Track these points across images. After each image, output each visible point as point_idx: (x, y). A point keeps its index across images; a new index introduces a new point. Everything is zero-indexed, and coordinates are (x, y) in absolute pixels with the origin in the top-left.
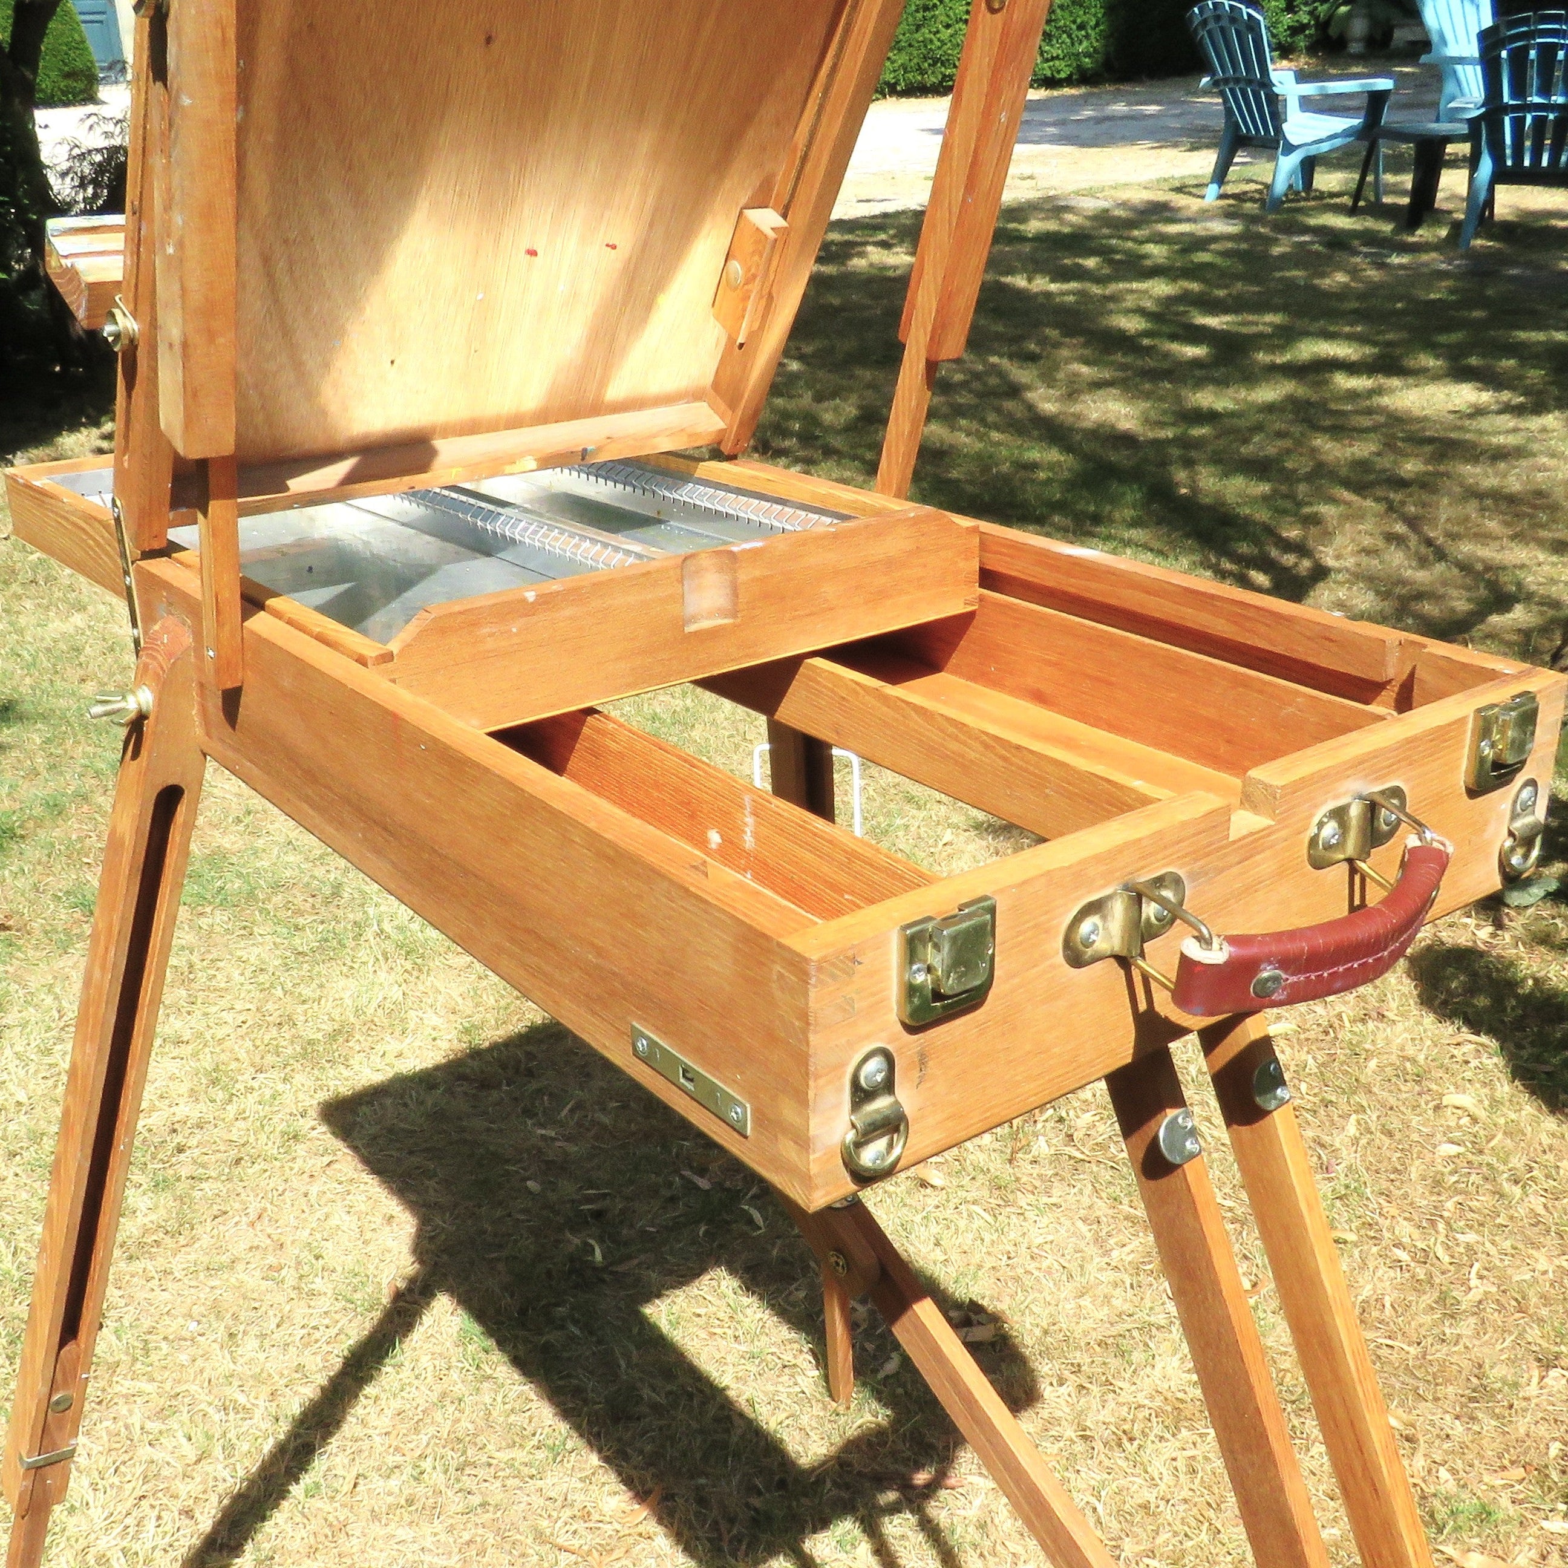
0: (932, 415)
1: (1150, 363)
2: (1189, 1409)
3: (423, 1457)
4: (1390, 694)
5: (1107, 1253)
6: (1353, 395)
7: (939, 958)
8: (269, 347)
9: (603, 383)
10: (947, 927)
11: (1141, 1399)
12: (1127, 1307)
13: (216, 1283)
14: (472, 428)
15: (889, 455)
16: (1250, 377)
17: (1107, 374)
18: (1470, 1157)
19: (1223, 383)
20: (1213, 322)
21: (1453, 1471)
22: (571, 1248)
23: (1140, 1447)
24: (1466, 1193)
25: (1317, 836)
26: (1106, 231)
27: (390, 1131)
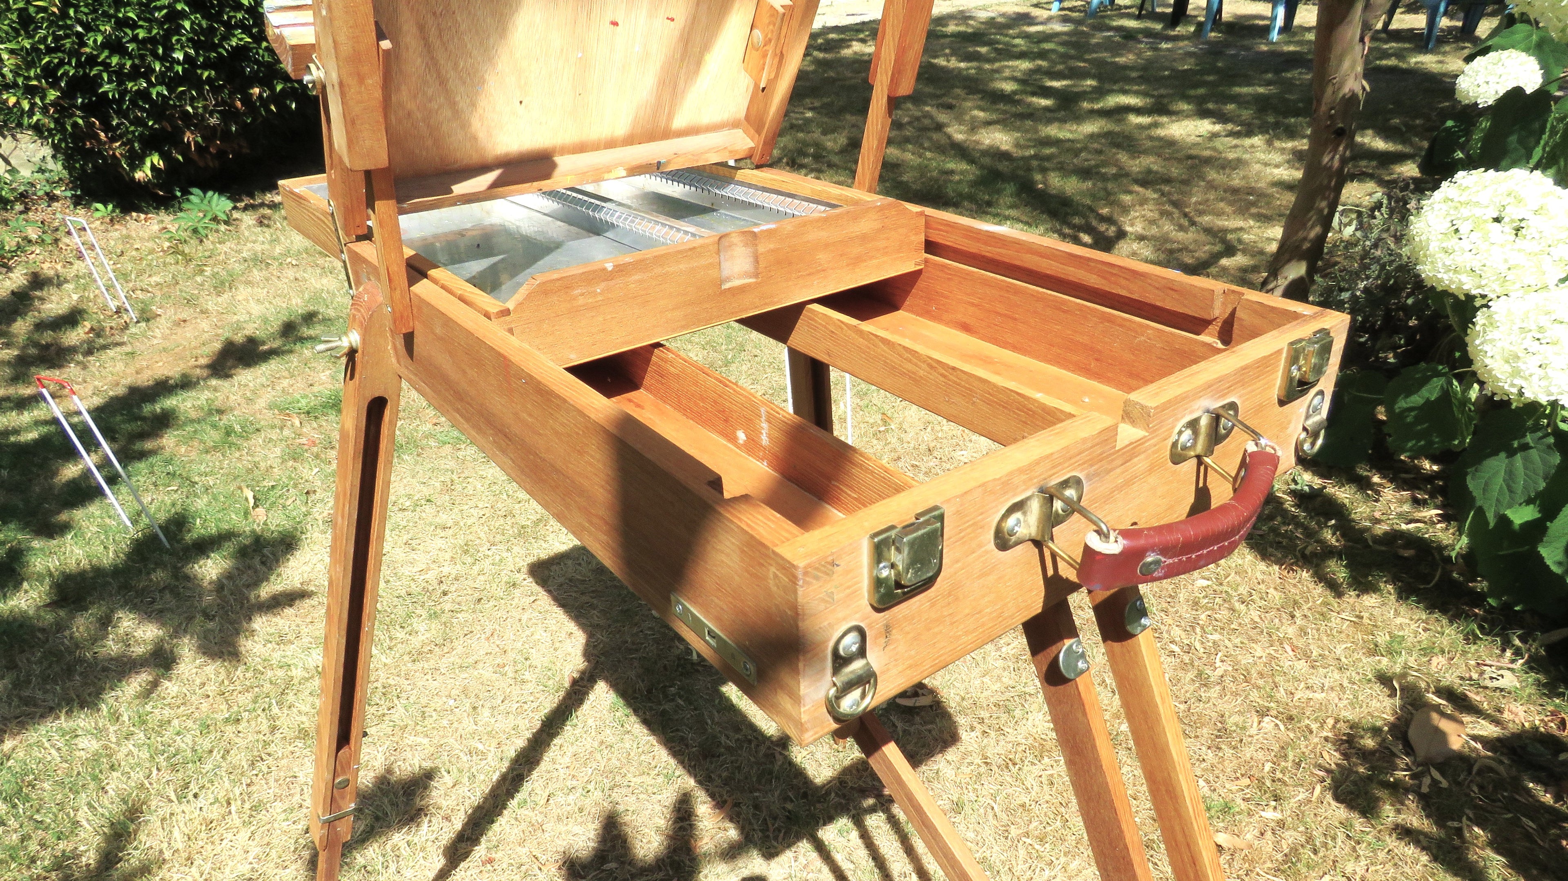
0: (890, 142)
1: (1020, 109)
2: (1049, 745)
3: (589, 782)
4: (1215, 328)
5: (999, 649)
6: (1141, 127)
7: (900, 557)
8: (430, 92)
9: (670, 117)
10: (906, 535)
11: (1020, 739)
12: (1012, 683)
13: (466, 675)
14: (581, 148)
15: (863, 164)
16: (1079, 118)
17: (994, 117)
18: (1215, 587)
19: (1063, 121)
20: (1056, 84)
21: (1207, 782)
22: (678, 652)
23: (1020, 769)
24: (1213, 609)
25: (1177, 441)
26: (993, 30)
27: (570, 580)
